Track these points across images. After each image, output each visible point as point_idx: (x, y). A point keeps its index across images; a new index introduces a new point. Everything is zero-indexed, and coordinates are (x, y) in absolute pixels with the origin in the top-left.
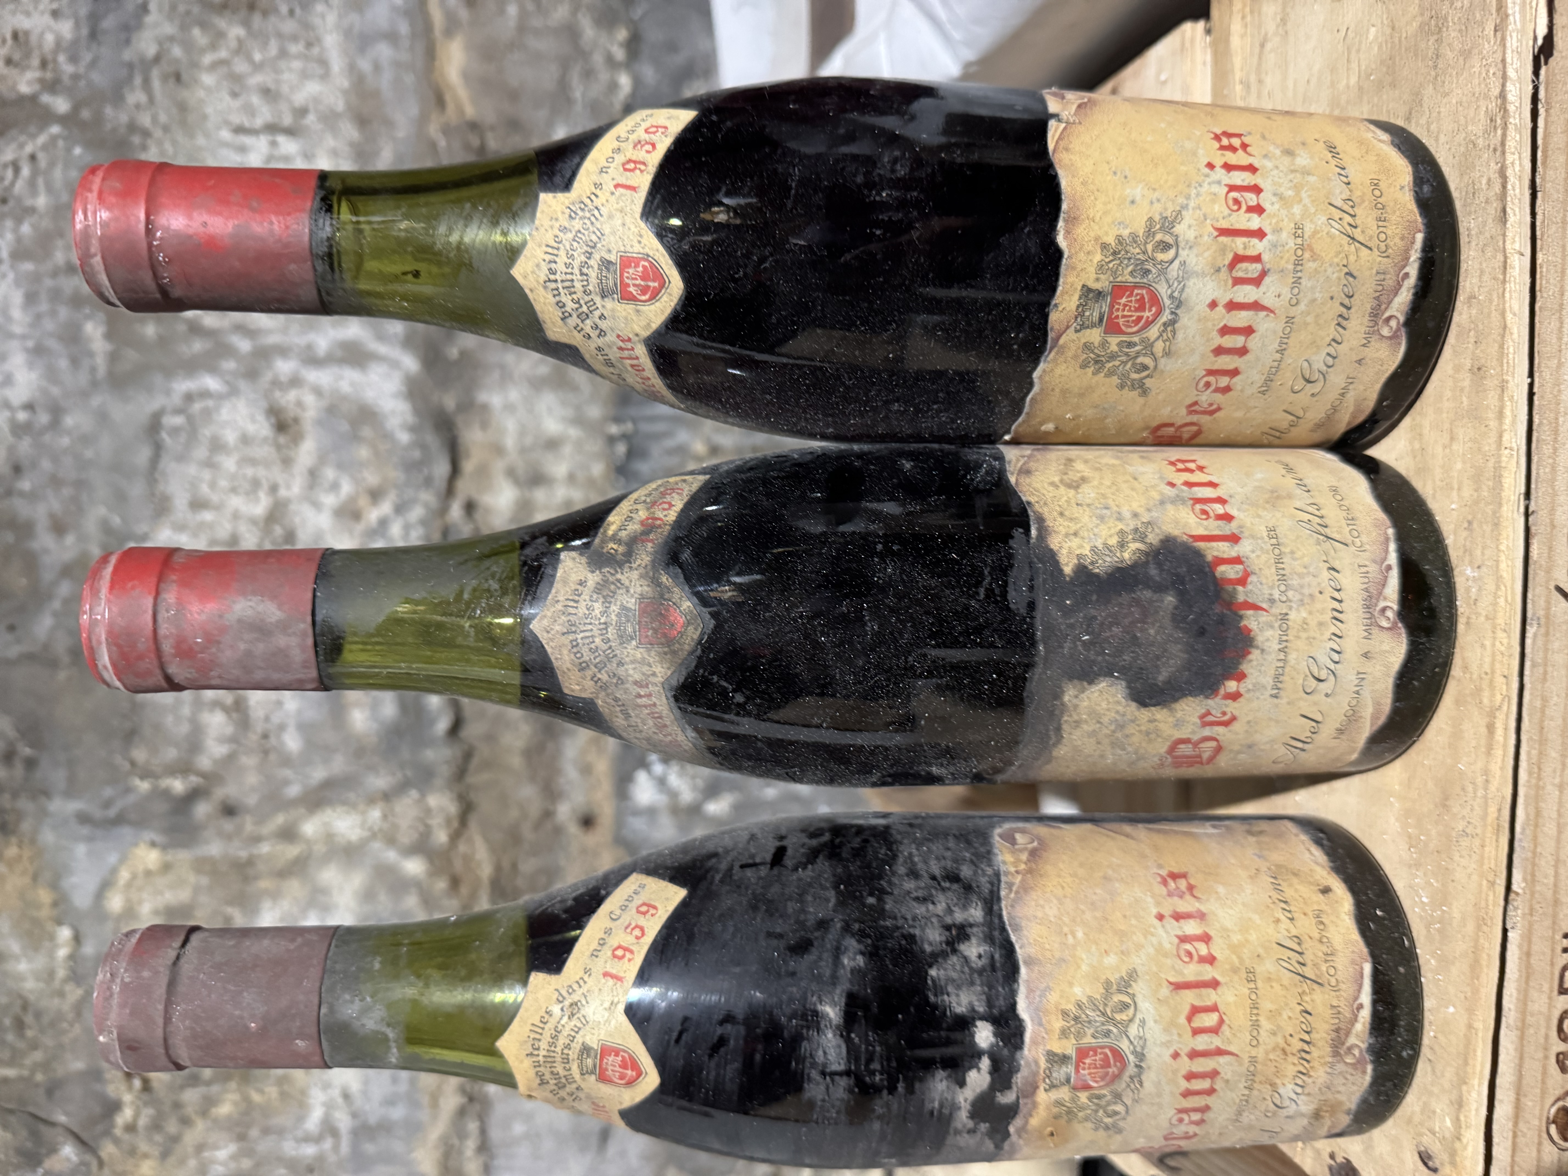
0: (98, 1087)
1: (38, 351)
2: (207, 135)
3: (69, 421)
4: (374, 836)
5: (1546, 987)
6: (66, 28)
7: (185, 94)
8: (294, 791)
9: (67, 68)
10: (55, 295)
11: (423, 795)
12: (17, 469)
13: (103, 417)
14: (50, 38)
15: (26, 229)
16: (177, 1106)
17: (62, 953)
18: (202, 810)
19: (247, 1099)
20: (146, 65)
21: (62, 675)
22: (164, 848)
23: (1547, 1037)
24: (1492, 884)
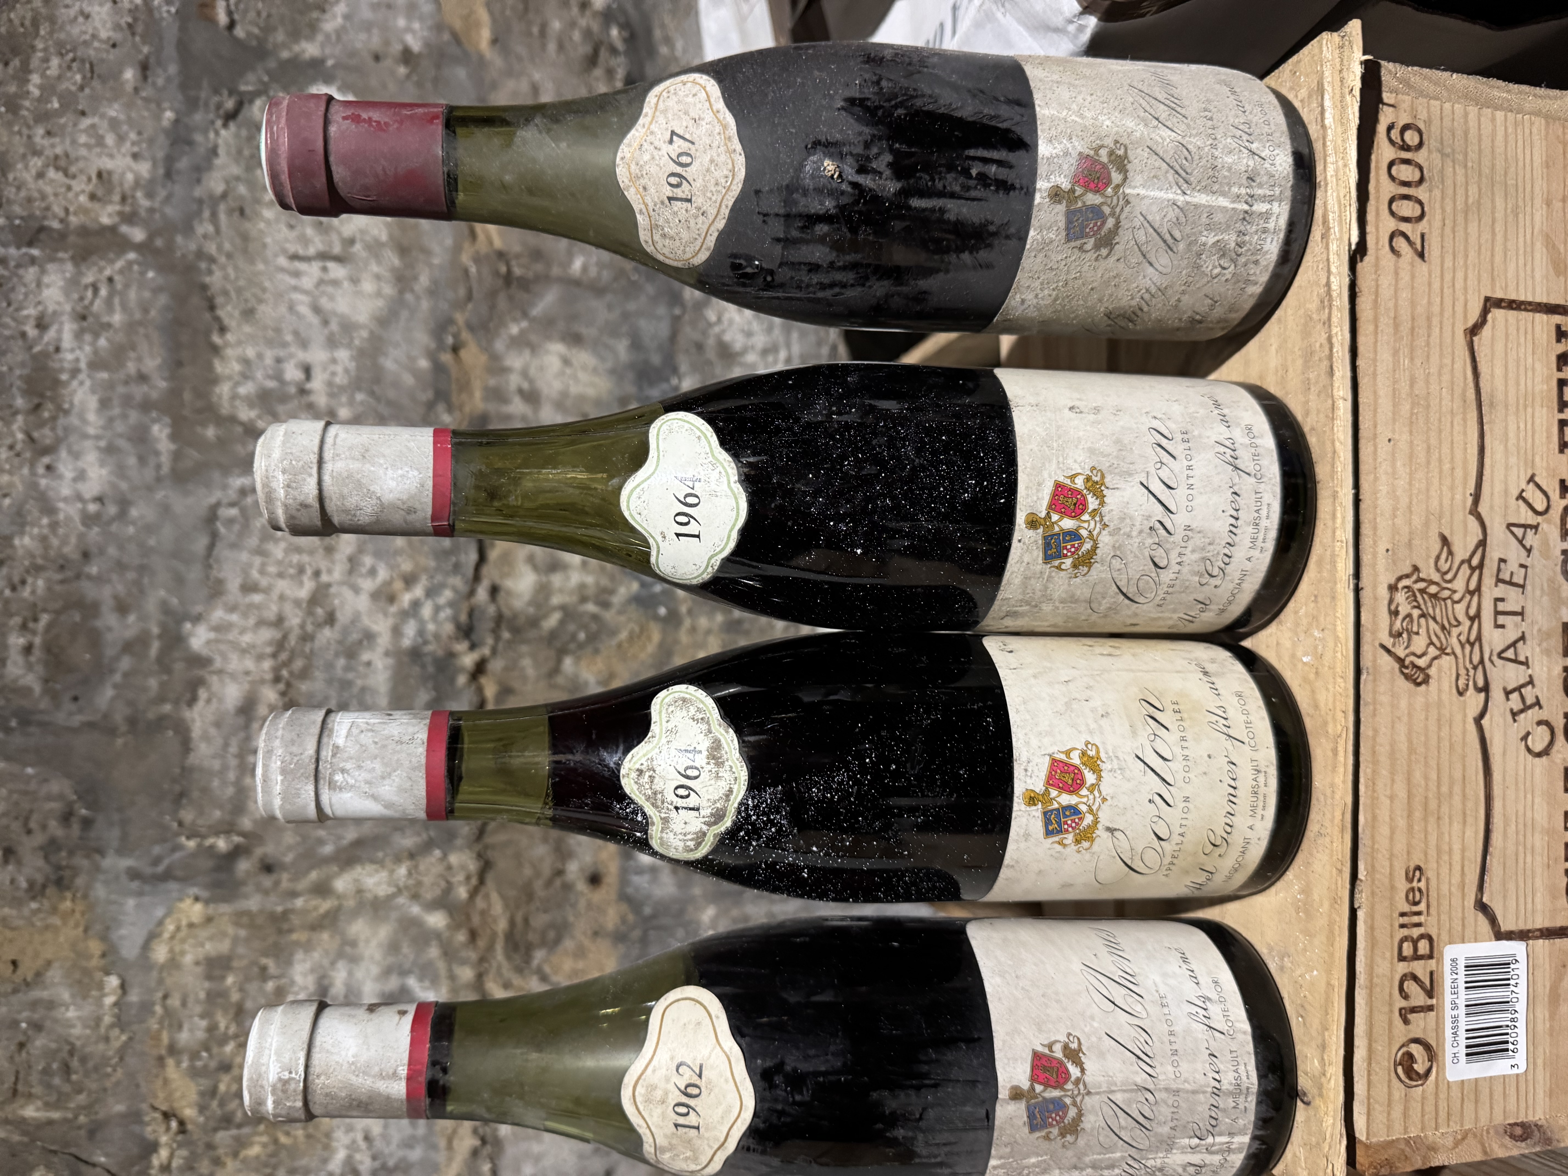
0: (136, 1128)
1: (110, 450)
2: (266, 262)
3: (134, 512)
4: (400, 891)
5: (1388, 955)
6: (144, 168)
7: (248, 225)
8: (328, 849)
9: (144, 203)
10: (127, 401)
11: (445, 856)
12: (86, 555)
13: (165, 509)
14: (130, 177)
15: (102, 342)
16: (210, 1146)
17: (109, 1000)
18: (243, 866)
19: (276, 1141)
20: (214, 201)
21: (120, 742)
22: (207, 902)
23: (1391, 995)
24: (1340, 871)
